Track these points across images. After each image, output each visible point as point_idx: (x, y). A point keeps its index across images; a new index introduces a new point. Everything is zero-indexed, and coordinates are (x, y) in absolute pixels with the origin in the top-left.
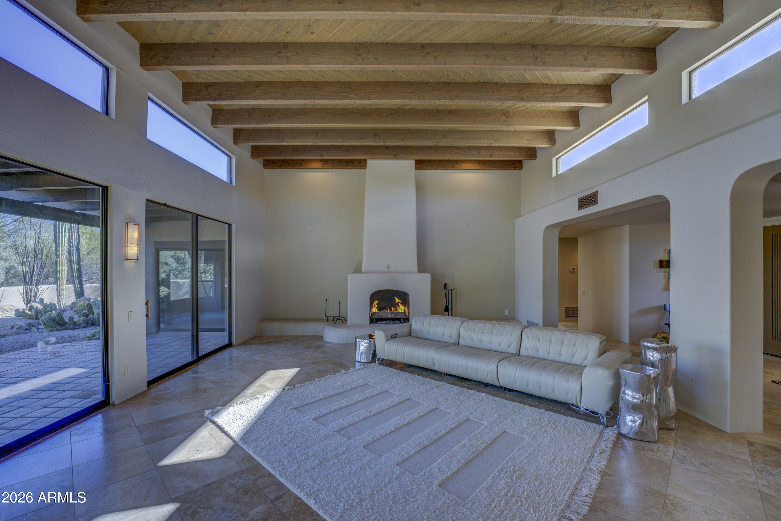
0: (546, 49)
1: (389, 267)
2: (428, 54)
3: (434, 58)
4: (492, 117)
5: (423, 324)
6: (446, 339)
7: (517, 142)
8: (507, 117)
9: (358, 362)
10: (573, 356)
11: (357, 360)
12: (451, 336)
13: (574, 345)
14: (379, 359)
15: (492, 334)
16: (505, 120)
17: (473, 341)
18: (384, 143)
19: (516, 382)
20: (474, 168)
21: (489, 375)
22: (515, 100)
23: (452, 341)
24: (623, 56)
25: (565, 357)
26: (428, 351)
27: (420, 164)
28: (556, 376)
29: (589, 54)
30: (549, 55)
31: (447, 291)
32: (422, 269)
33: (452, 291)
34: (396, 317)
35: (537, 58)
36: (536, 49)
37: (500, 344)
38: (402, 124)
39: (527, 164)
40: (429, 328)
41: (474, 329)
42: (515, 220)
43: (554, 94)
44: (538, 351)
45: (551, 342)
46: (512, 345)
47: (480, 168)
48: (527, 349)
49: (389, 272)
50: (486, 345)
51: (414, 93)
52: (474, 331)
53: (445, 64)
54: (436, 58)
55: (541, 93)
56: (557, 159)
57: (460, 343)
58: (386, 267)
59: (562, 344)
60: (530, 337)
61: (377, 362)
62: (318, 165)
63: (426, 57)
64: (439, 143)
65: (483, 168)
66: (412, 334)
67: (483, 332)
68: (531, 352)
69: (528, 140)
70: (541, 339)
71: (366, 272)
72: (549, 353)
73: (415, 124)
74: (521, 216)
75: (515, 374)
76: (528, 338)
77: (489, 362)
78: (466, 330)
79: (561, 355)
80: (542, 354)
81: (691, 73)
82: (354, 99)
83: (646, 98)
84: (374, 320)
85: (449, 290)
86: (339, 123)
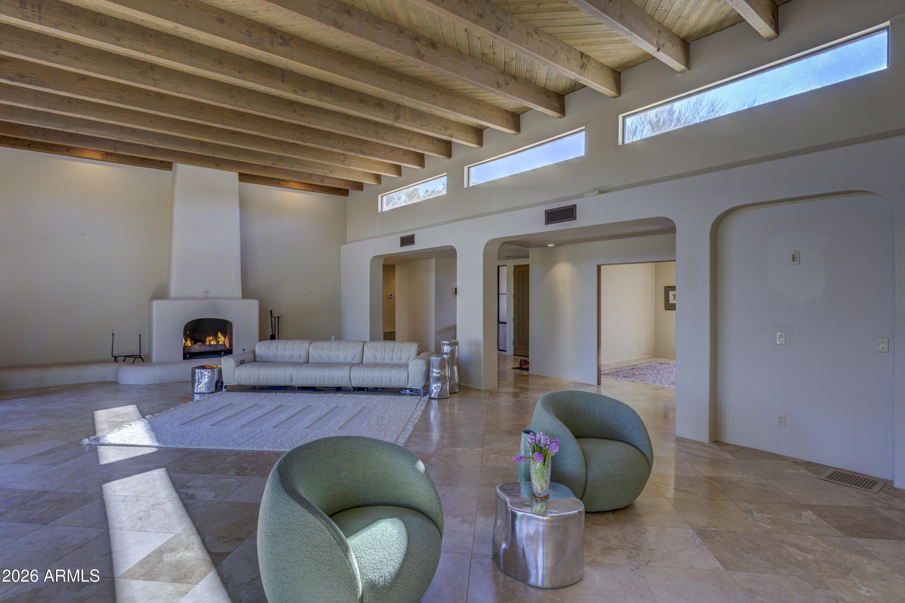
0: (384, 128)
1: (207, 292)
2: (295, 110)
3: (301, 115)
4: (332, 155)
5: (269, 349)
6: (295, 359)
7: (350, 176)
8: (345, 158)
9: (197, 393)
10: (401, 359)
11: (195, 391)
12: (300, 357)
13: (401, 350)
14: (226, 387)
15: (339, 350)
16: (344, 160)
17: (322, 358)
18: (213, 154)
19: (364, 380)
20: (301, 188)
21: (343, 379)
22: (356, 152)
23: (301, 361)
24: (433, 144)
25: (395, 360)
26: (286, 369)
27: (243, 177)
28: (392, 370)
29: (412, 138)
30: (386, 133)
31: (273, 319)
32: (246, 294)
33: (278, 318)
34: (216, 349)
35: (378, 133)
36: (377, 126)
37: (346, 358)
38: (245, 146)
39: (353, 193)
40: (276, 352)
41: (322, 347)
42: (342, 246)
43: (386, 153)
44: (376, 358)
45: (385, 350)
46: (356, 357)
47: (307, 189)
48: (368, 358)
49: (207, 298)
50: (334, 360)
51: (269, 128)
52: (323, 349)
53: (309, 123)
54: (302, 115)
55: (376, 150)
56: (382, 196)
57: (309, 361)
58: (204, 292)
59: (393, 350)
60: (370, 348)
61: (224, 390)
62: (98, 156)
63: (293, 113)
64: (276, 165)
65: (310, 190)
66: (256, 360)
67: (331, 350)
68: (371, 360)
69: (359, 176)
70: (378, 349)
71: (176, 299)
72: (384, 359)
73: (258, 148)
74: (346, 243)
75: (364, 375)
76: (369, 349)
77: (343, 369)
78: (314, 349)
79: (392, 359)
80: (379, 360)
81: (469, 168)
82: (206, 121)
83: (446, 174)
84: (188, 355)
85: (275, 318)
86: (171, 131)
